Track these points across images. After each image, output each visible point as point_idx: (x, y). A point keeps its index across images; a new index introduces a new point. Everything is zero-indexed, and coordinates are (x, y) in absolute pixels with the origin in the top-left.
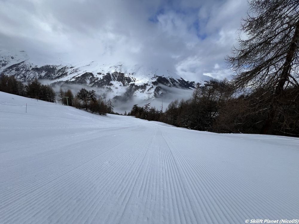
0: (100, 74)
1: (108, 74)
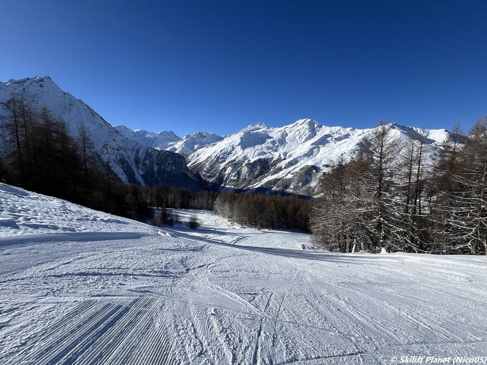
0: (327, 166)
1: (340, 165)
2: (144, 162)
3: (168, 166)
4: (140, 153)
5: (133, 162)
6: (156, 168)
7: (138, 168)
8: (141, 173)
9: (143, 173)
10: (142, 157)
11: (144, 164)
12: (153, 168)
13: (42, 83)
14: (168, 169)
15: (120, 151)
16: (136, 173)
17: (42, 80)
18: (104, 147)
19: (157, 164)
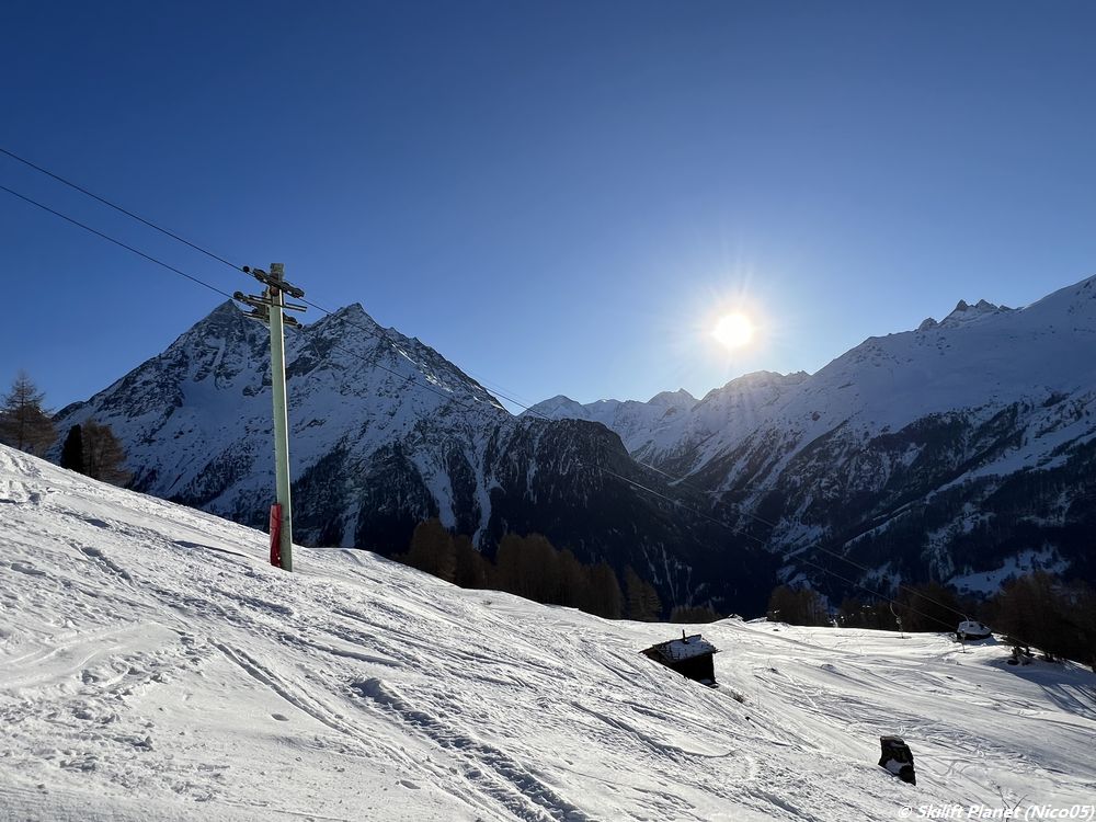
2: (506, 454)
3: (566, 461)
4: (502, 434)
5: (481, 458)
6: (533, 470)
7: (487, 472)
8: (494, 483)
9: (498, 485)
10: (504, 443)
11: (505, 460)
12: (524, 470)
13: (345, 318)
14: (564, 470)
15: (457, 435)
16: (480, 486)
17: (346, 312)
18: (417, 427)
19: (540, 459)
